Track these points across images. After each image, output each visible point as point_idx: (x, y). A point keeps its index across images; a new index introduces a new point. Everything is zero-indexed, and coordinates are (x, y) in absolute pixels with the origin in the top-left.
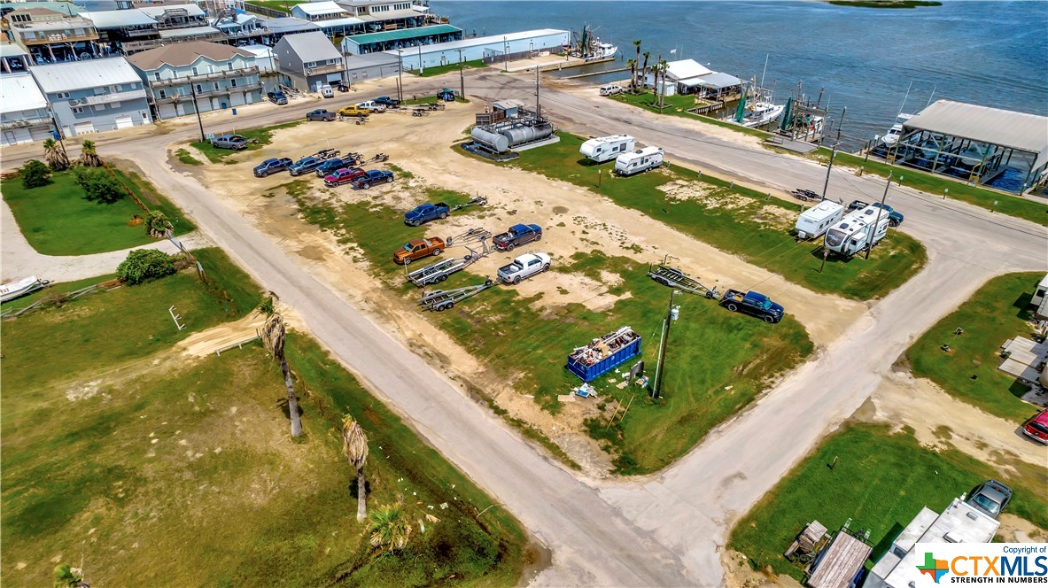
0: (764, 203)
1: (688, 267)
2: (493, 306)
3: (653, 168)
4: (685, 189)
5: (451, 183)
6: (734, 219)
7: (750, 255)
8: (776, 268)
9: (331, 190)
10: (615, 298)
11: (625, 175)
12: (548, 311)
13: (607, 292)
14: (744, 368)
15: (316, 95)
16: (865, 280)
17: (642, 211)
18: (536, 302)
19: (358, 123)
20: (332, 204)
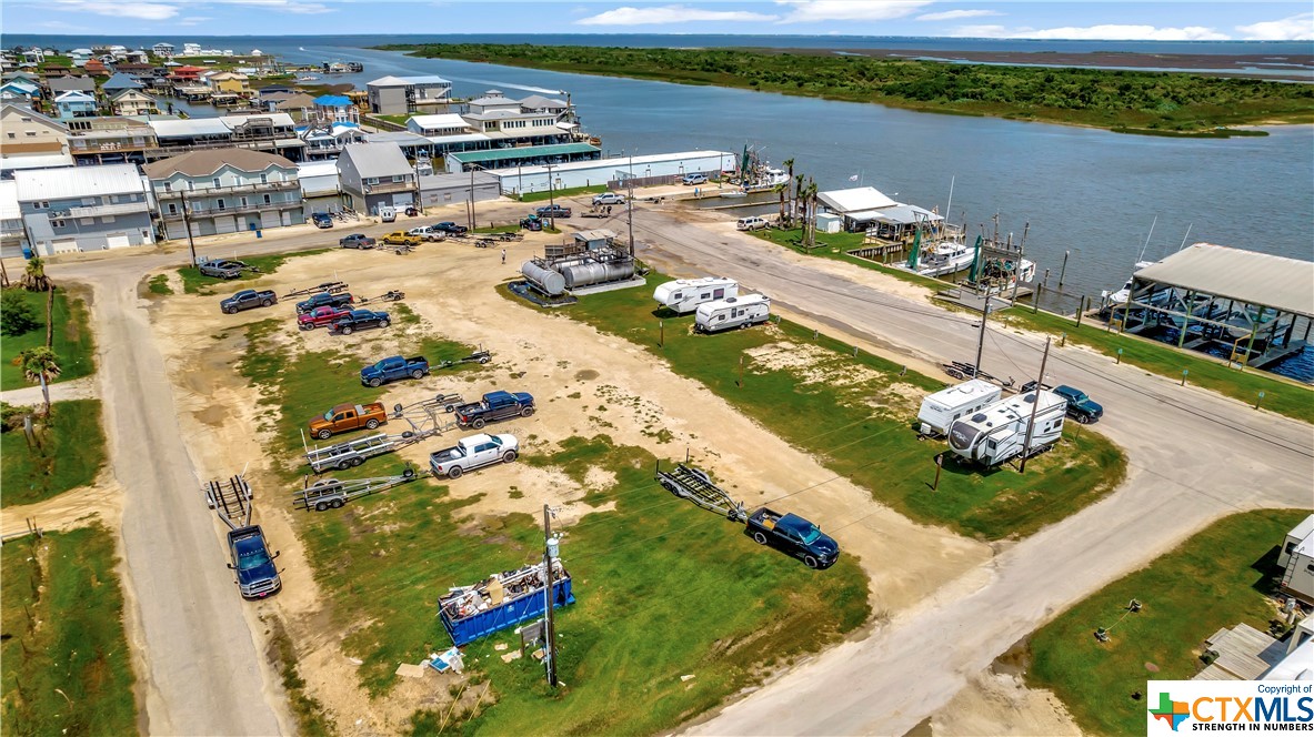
0: (894, 379)
1: (728, 470)
2: (400, 508)
3: (753, 324)
4: (786, 354)
5: (462, 332)
6: (836, 401)
7: (833, 456)
8: (866, 479)
9: (302, 334)
10: (587, 509)
11: (706, 332)
12: (475, 522)
13: (581, 500)
14: (733, 643)
15: (373, 218)
16: (1006, 507)
17: (705, 383)
18: (467, 507)
19: (398, 253)
20: (290, 351)
